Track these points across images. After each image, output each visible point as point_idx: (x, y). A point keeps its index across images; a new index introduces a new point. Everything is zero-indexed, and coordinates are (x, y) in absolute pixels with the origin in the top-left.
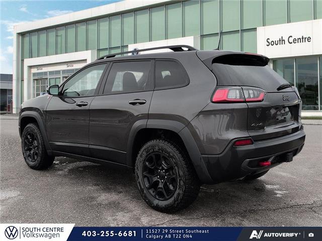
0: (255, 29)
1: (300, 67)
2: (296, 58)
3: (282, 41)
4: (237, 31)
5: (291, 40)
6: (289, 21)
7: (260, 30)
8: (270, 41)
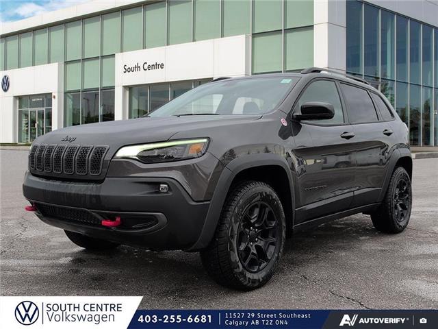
0: (113, 56)
1: (153, 94)
2: (149, 85)
3: (137, 68)
4: (97, 58)
5: (146, 67)
6: (144, 47)
7: (118, 56)
8: (127, 68)
